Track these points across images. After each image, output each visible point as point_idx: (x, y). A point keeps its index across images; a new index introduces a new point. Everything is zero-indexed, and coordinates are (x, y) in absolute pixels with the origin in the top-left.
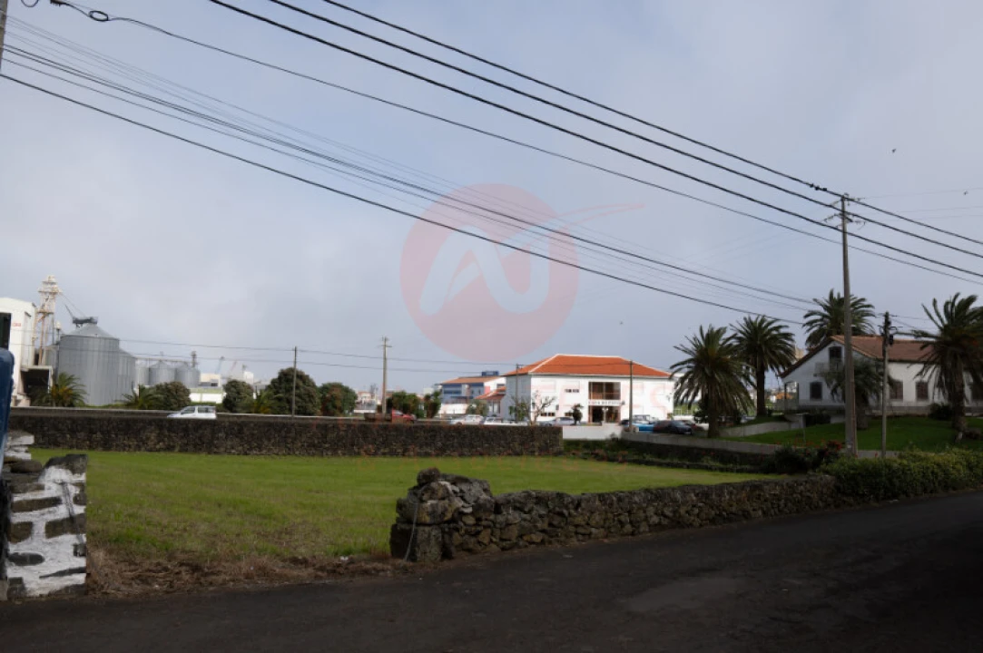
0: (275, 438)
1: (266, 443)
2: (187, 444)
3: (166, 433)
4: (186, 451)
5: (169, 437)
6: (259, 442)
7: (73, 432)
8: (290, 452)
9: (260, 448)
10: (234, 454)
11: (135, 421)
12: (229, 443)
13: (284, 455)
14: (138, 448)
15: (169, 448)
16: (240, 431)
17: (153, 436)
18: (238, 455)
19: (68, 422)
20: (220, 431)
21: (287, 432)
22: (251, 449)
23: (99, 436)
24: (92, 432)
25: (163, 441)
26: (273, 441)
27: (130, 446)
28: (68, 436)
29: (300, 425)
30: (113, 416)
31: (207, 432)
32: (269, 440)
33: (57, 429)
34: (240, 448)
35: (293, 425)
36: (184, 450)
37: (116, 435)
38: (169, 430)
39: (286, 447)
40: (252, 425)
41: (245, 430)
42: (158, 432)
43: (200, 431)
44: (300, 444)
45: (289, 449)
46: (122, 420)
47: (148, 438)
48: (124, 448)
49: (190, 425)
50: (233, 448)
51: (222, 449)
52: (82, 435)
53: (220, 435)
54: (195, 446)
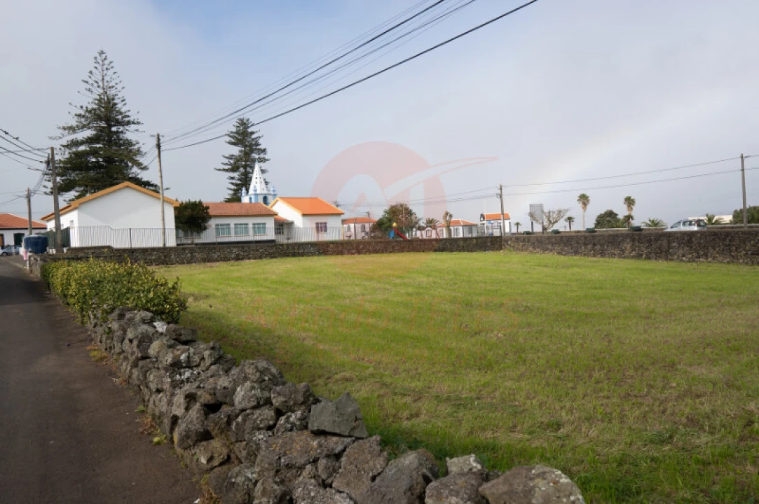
0: (719, 246)
1: (711, 251)
2: (650, 253)
3: (637, 245)
4: (649, 258)
5: (639, 247)
6: (706, 251)
7: (586, 244)
8: (734, 259)
9: (706, 255)
10: (684, 261)
11: (617, 236)
12: (681, 252)
13: (728, 263)
14: (620, 256)
15: (639, 256)
16: (690, 241)
17: (628, 246)
18: (688, 262)
19: (583, 238)
20: (674, 242)
21: (730, 241)
22: (698, 257)
23: (598, 247)
24: (594, 245)
25: (635, 250)
26: (717, 249)
27: (615, 254)
28: (583, 247)
29: (744, 233)
30: (605, 233)
31: (665, 243)
32: (714, 248)
33: (579, 244)
34: (690, 256)
35: (737, 233)
36: (648, 258)
37: (608, 246)
38: (639, 242)
39: (731, 255)
40: (699, 235)
41: (693, 239)
42: (631, 243)
43: (659, 242)
44: (744, 252)
45: (733, 256)
46: (610, 235)
47: (626, 248)
48: (613, 255)
49: (652, 238)
50: (683, 256)
51: (675, 257)
52: (589, 247)
53: (674, 244)
54: (656, 253)
